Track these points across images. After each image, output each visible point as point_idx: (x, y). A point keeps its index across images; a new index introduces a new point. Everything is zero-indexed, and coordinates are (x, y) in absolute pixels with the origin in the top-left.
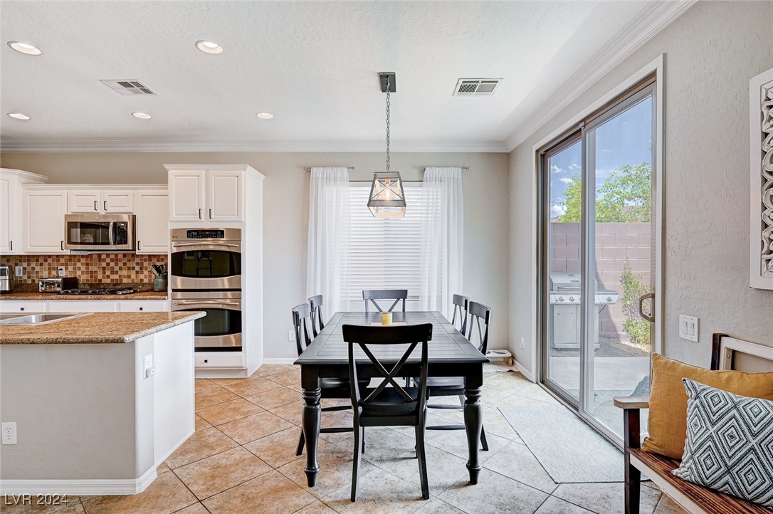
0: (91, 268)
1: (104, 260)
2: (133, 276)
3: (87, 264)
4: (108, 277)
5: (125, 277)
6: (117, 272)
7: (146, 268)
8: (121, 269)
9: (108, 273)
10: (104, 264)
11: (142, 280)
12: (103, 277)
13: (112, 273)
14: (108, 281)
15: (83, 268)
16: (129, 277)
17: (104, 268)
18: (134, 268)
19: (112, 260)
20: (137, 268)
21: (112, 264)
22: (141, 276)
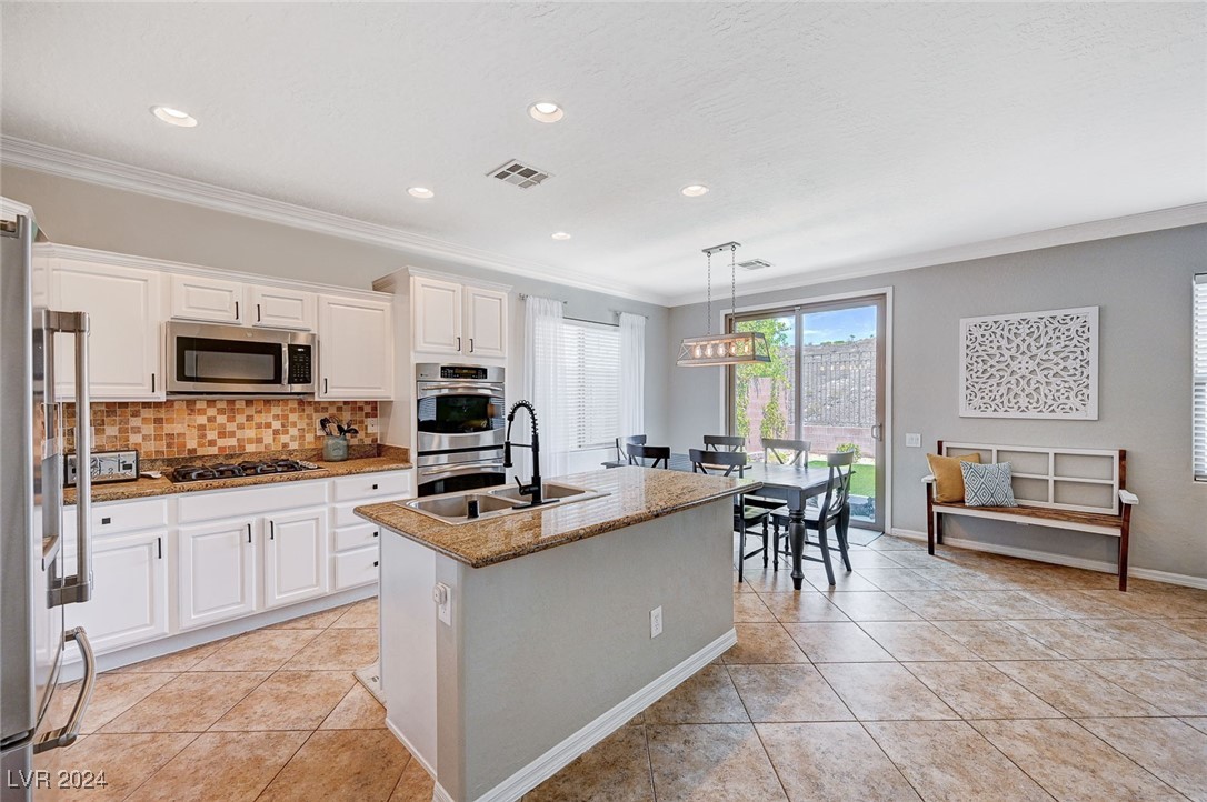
0: (168, 429)
1: (202, 412)
2: (268, 438)
3: (158, 421)
4: (212, 443)
5: (250, 441)
6: (232, 434)
7: (294, 424)
8: (241, 427)
9: (212, 435)
10: (202, 420)
11: (285, 445)
12: (201, 445)
13: (222, 435)
14: (214, 451)
15: (150, 429)
16: (259, 440)
17: (202, 428)
18: (268, 425)
19: (221, 412)
20: (277, 425)
21: (221, 419)
22: (284, 439)
